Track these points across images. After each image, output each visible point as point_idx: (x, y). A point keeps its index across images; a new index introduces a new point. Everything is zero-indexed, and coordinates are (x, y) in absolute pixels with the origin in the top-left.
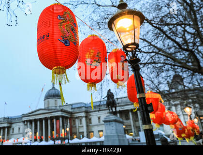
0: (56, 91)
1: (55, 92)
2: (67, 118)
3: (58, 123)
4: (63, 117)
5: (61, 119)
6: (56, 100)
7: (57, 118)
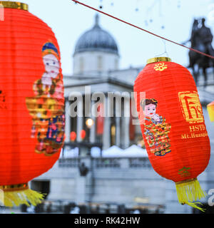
0: (103, 34)
1: (100, 37)
6: (100, 58)
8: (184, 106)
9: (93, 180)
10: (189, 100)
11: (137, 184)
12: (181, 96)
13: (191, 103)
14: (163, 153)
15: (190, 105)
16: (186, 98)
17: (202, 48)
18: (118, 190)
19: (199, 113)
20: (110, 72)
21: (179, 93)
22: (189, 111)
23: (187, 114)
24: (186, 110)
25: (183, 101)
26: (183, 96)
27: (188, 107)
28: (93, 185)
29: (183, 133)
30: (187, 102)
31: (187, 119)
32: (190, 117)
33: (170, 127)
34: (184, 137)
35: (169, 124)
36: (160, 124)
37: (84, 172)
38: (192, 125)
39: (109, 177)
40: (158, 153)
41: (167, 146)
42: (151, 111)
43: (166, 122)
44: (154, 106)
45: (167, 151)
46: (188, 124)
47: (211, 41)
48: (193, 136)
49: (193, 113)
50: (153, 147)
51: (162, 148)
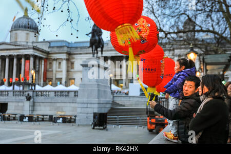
0: (30, 21)
2: (41, 58)
4: (35, 57)
5: (32, 59)
6: (27, 33)
9: (34, 103)
11: (58, 105)
17: (97, 38)
18: (48, 108)
20: (33, 42)
28: (33, 106)
37: (29, 98)
39: (43, 101)
47: (101, 35)
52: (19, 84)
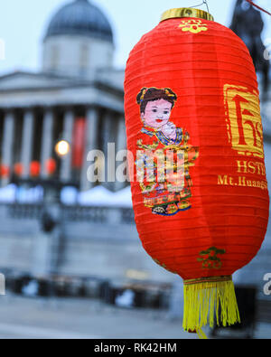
2: (116, 116)
3: (80, 131)
4: (102, 112)
5: (92, 119)
6: (85, 49)
7: (80, 111)
8: (233, 115)
10: (243, 106)
12: (230, 92)
13: (247, 112)
14: (172, 209)
15: (244, 117)
16: (238, 100)
19: (258, 138)
20: (100, 70)
21: (226, 86)
22: (241, 129)
23: (235, 133)
24: (234, 124)
25: (232, 105)
26: (233, 94)
27: (239, 119)
29: (223, 171)
30: (238, 108)
31: (235, 144)
32: (242, 141)
33: (197, 155)
34: (222, 181)
35: (196, 149)
36: (176, 146)
38: (242, 158)
40: (160, 209)
41: (183, 195)
42: (160, 115)
43: (188, 142)
44: (168, 105)
45: (182, 206)
46: (235, 156)
48: (242, 182)
49: (248, 134)
50: (151, 195)
51: (171, 198)
52: (34, 182)
